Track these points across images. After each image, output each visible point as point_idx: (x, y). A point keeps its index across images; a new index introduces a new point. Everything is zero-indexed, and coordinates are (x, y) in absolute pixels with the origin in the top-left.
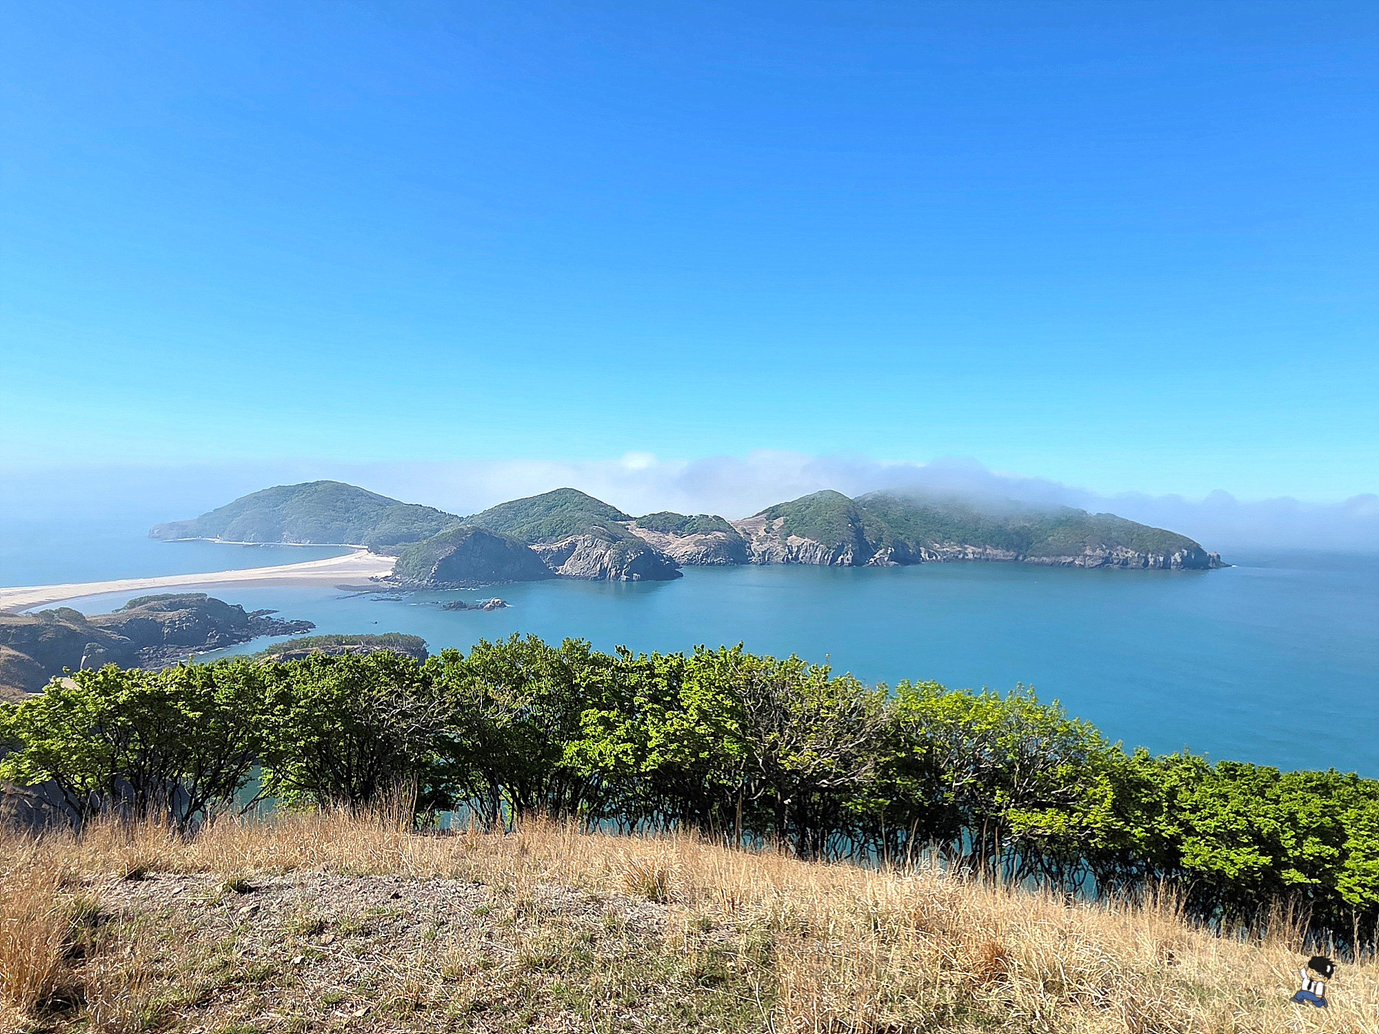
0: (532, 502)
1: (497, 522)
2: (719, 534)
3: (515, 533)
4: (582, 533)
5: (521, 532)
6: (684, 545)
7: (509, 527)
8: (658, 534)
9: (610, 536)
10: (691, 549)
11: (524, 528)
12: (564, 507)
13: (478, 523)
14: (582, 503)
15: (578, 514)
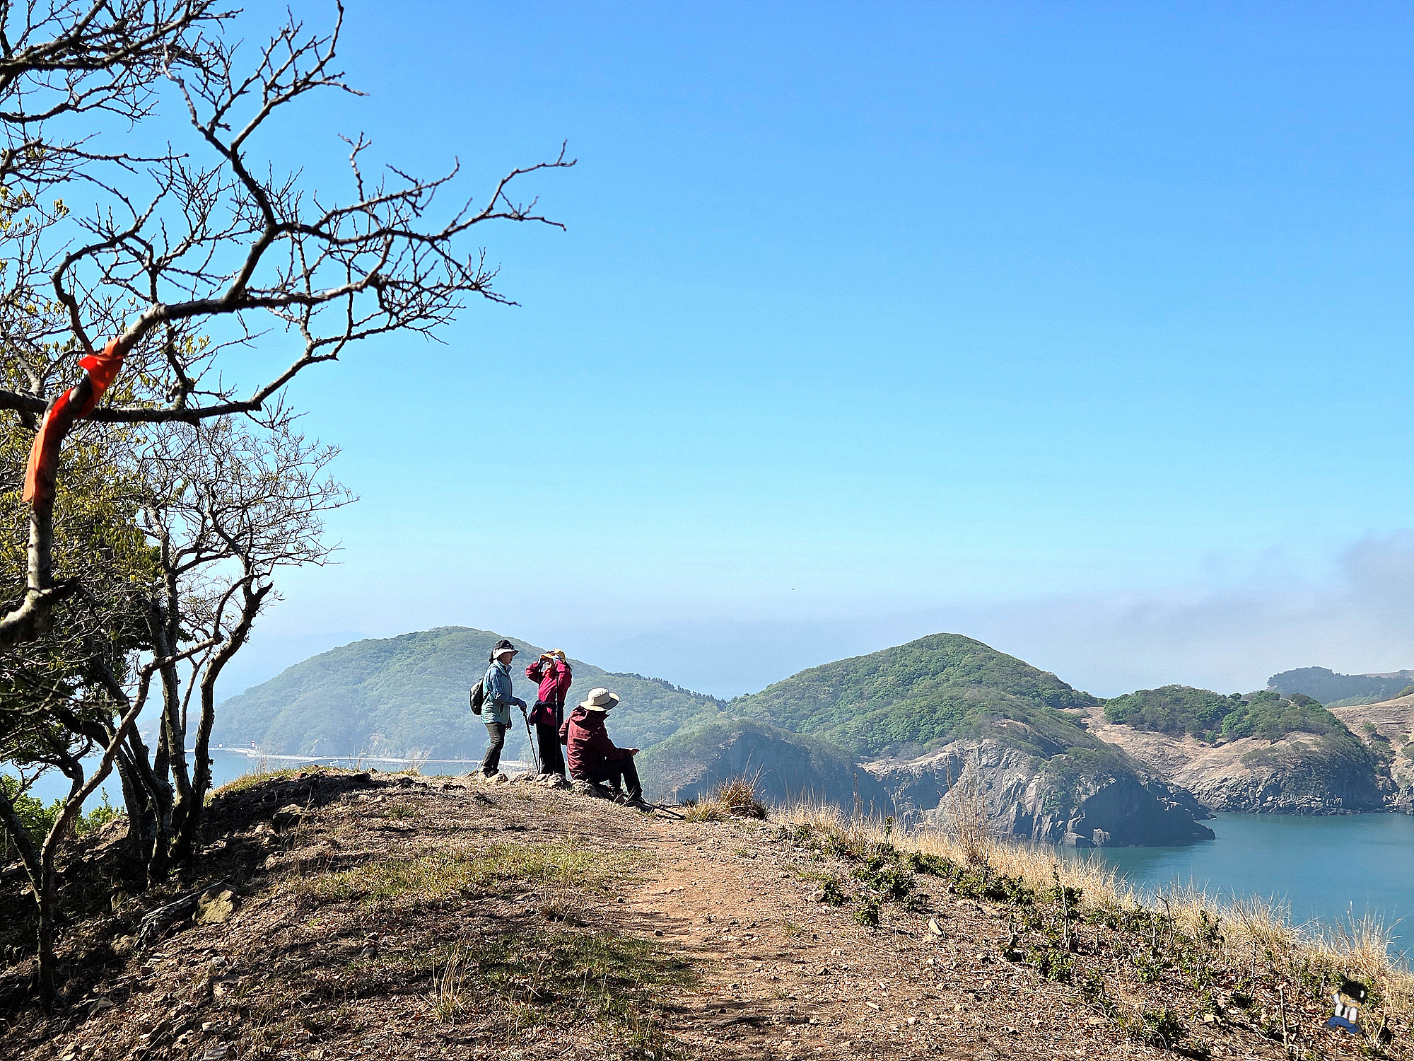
0: (872, 666)
1: (795, 711)
2: (1305, 739)
3: (829, 736)
4: (977, 734)
5: (845, 733)
6: (1218, 764)
7: (821, 721)
8: (1153, 738)
9: (1040, 742)
10: (1236, 773)
11: (853, 723)
12: (941, 676)
13: (756, 714)
14: (979, 668)
15: (969, 694)
